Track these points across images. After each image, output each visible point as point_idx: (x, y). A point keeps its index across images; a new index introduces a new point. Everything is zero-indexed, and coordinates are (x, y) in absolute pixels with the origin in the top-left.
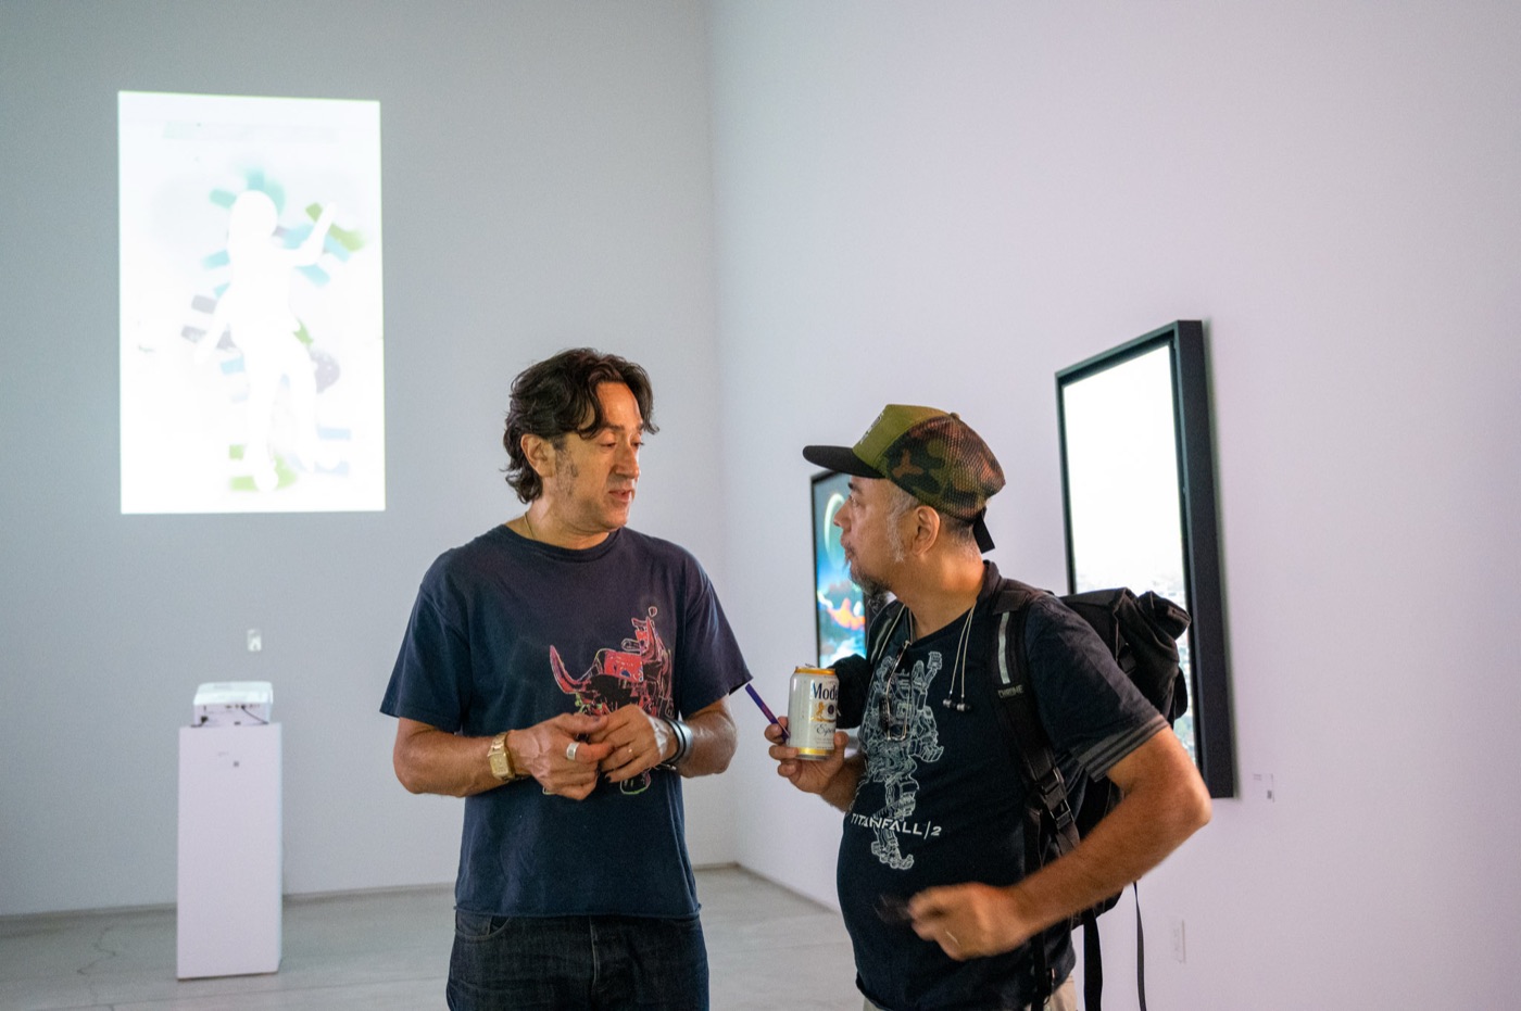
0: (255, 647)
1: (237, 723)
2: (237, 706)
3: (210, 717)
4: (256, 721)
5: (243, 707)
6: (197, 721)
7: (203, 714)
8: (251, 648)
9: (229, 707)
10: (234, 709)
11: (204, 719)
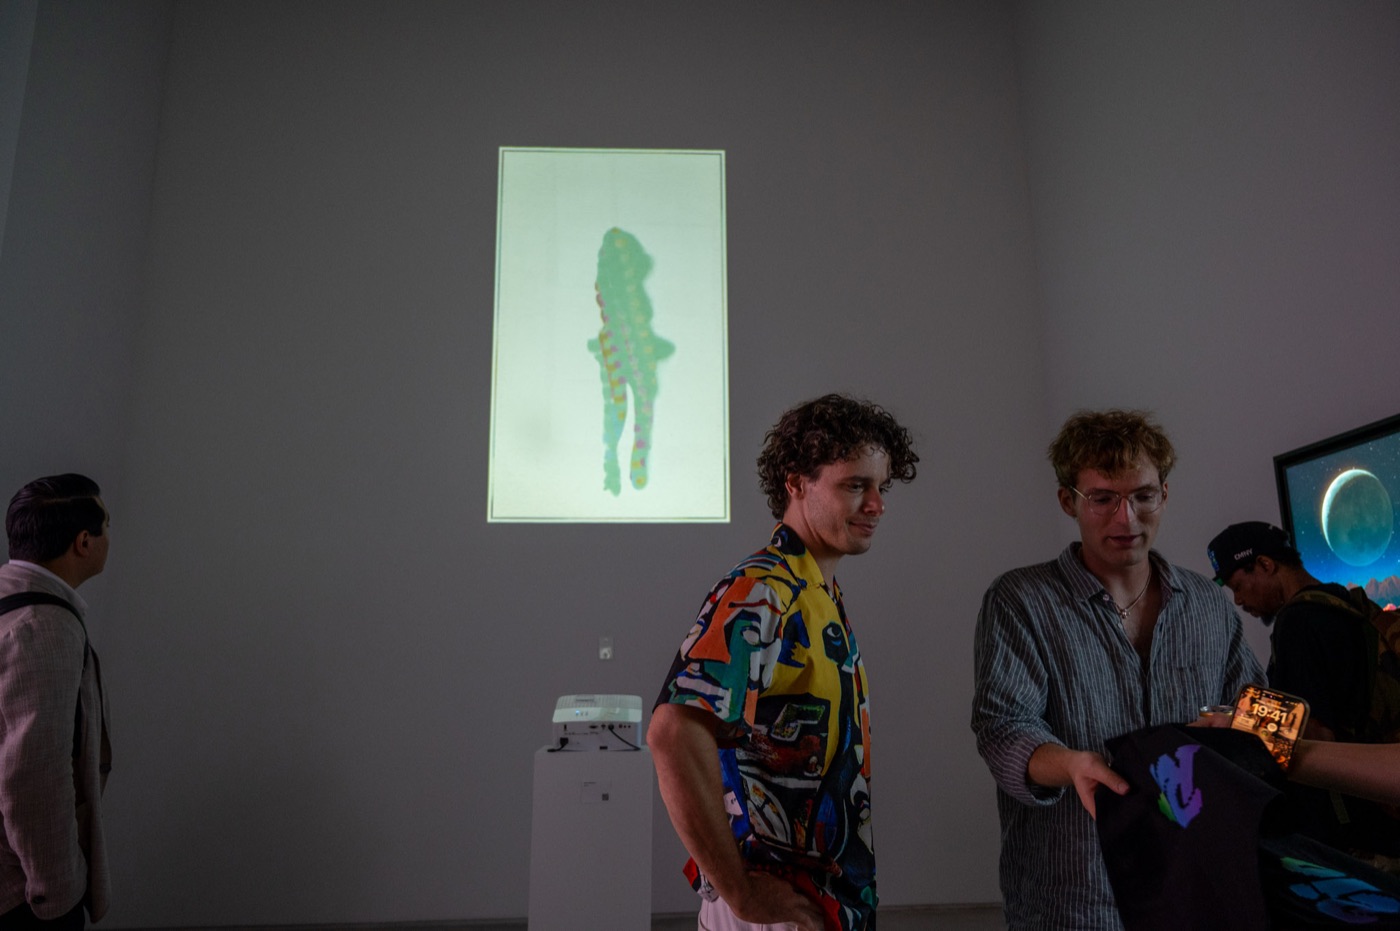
0: (606, 655)
1: (603, 748)
2: (603, 726)
3: (572, 739)
4: (629, 747)
5: (611, 728)
6: (555, 745)
7: (562, 735)
8: (602, 657)
9: (593, 727)
10: (599, 729)
11: (564, 742)
